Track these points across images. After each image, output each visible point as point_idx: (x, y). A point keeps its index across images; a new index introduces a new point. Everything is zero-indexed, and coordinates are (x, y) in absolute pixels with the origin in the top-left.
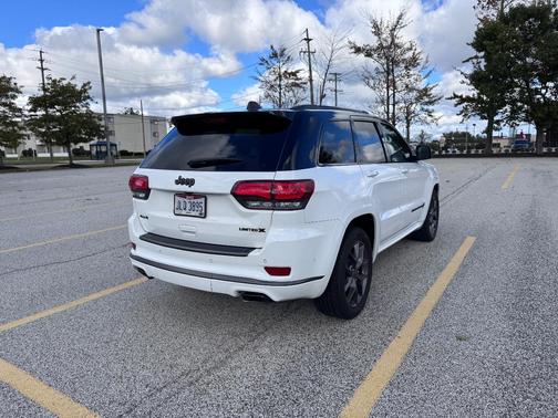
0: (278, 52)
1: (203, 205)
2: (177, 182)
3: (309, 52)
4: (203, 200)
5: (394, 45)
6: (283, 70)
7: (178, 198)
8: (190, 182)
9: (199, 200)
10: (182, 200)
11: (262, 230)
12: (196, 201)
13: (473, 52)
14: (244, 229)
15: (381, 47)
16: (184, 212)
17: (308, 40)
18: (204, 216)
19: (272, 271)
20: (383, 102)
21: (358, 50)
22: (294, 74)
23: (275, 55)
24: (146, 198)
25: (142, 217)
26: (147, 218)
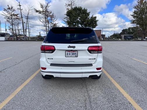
0: (11, 8)
1: (77, 54)
2: (68, 47)
3: (20, 9)
4: (77, 52)
5: (46, 11)
6: (12, 13)
7: (67, 52)
8: (74, 47)
9: (75, 52)
10: (69, 52)
11: (95, 59)
12: (74, 52)
13: (66, 16)
14: (90, 59)
15: (43, 11)
16: (69, 56)
17: (20, 6)
18: (77, 56)
19: (98, 69)
20: (45, 26)
21: (37, 11)
22: (16, 15)
23: (9, 8)
24: (52, 53)
25: (49, 59)
26: (52, 59)
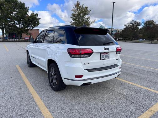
7: (101, 55)
8: (108, 49)
12: (107, 54)
14: (116, 60)
24: (89, 56)
25: (85, 64)
26: (89, 64)
